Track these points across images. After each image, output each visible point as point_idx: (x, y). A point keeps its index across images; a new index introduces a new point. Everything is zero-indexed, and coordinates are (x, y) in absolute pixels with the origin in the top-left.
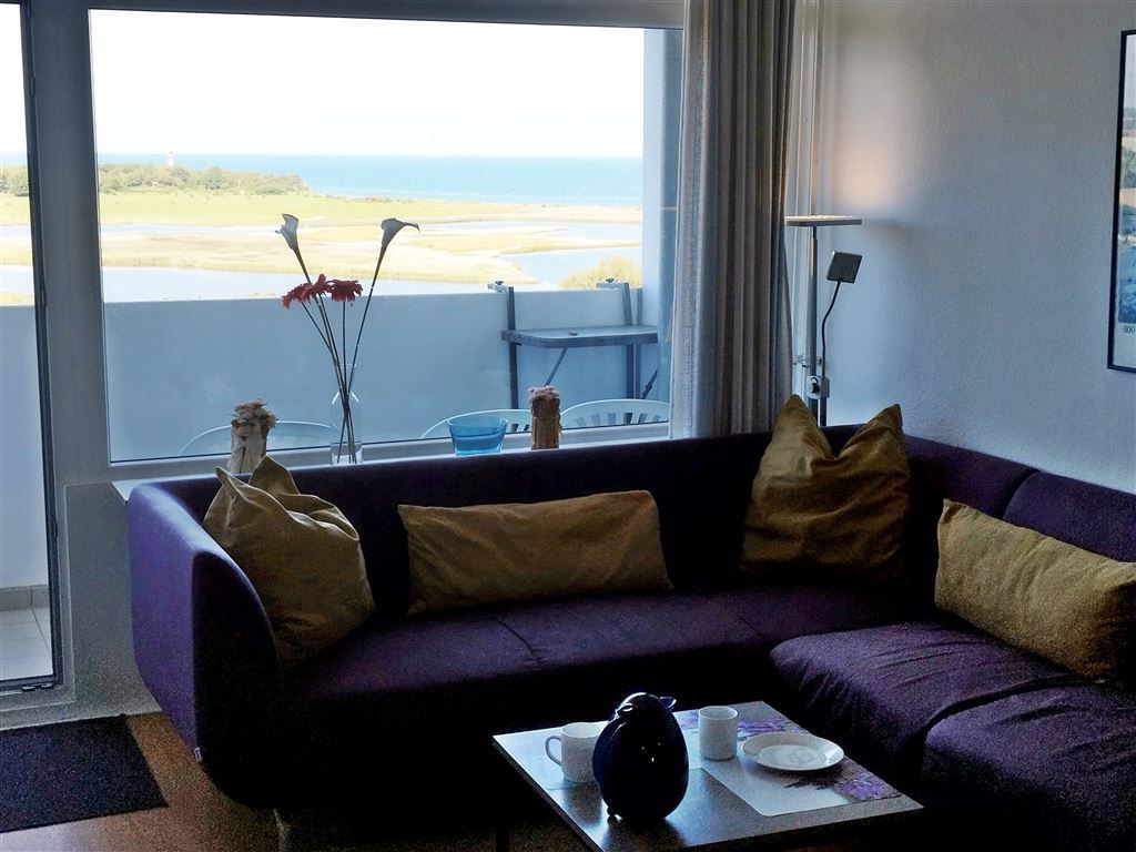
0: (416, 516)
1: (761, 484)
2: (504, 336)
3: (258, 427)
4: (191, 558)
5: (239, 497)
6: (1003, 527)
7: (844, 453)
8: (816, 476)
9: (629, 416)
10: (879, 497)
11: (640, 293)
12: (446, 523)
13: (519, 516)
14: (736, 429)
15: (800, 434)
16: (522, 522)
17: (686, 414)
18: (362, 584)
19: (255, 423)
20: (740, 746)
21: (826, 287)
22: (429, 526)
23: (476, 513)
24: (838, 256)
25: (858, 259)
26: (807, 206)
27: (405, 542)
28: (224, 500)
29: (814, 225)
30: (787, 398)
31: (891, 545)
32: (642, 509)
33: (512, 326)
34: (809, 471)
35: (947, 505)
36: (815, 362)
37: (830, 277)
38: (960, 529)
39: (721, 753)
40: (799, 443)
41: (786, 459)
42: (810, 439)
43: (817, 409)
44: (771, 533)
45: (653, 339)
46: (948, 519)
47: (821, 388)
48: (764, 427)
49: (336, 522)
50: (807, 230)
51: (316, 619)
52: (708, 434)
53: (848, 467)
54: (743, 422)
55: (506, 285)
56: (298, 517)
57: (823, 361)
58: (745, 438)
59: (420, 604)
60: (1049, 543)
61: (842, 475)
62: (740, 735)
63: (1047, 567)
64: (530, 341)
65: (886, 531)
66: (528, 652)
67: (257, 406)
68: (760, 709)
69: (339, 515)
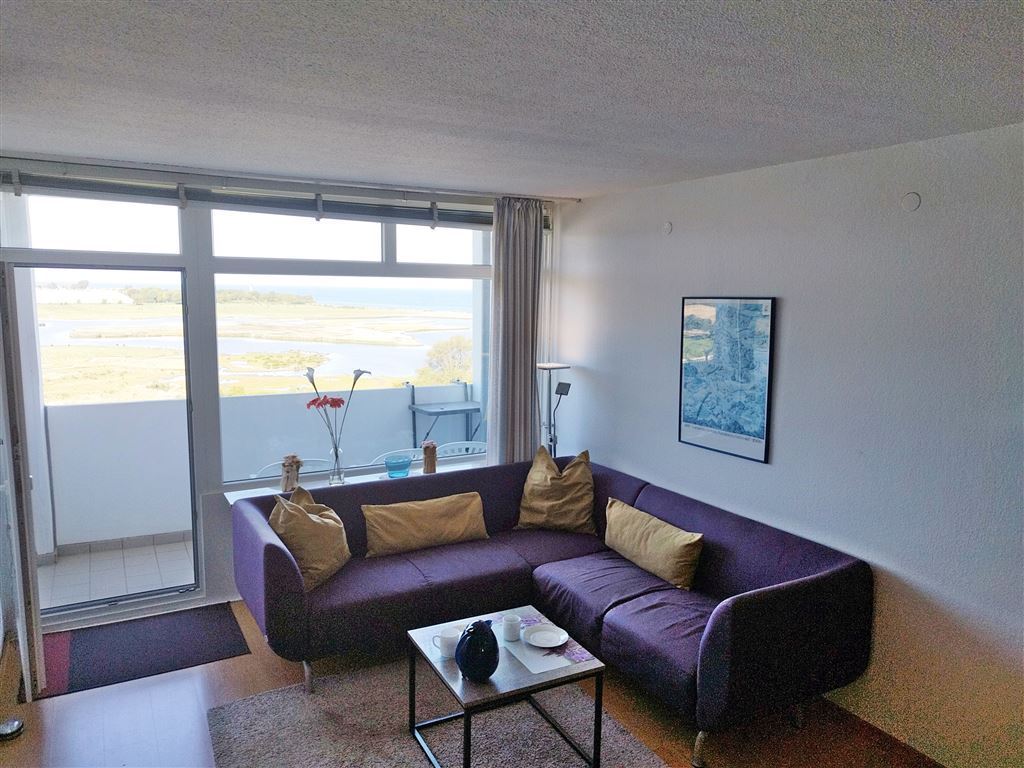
0: (371, 511)
1: (528, 488)
2: (410, 407)
3: (295, 466)
4: (263, 546)
5: (286, 510)
6: (635, 511)
7: (564, 474)
8: (552, 484)
9: (467, 450)
10: (579, 494)
11: (472, 387)
12: (384, 513)
13: (420, 508)
14: (516, 460)
15: (545, 465)
16: (420, 511)
17: (494, 454)
18: (343, 548)
19: (293, 465)
20: (522, 632)
21: (555, 398)
22: (376, 515)
23: (398, 508)
24: (560, 384)
25: (569, 385)
26: (546, 359)
27: (364, 524)
28: (279, 512)
29: (550, 369)
30: (539, 447)
31: (586, 515)
32: (474, 502)
33: (413, 403)
34: (549, 482)
35: (610, 500)
36: (551, 426)
37: (557, 393)
38: (617, 512)
39: (514, 639)
40: (544, 469)
41: (539, 476)
42: (549, 467)
43: (552, 449)
44: (531, 510)
45: (478, 410)
46: (611, 506)
47: (553, 440)
48: (529, 459)
49: (332, 519)
50: (546, 372)
51: (322, 567)
52: (503, 464)
53: (565, 481)
54: (519, 458)
55: (411, 384)
56: (314, 518)
57: (554, 425)
58: (519, 465)
59: (372, 552)
60: (655, 521)
61: (565, 484)
62: (522, 625)
63: (655, 532)
64: (422, 411)
65: (583, 509)
66: (422, 578)
67: (294, 457)
68: (530, 610)
69: (334, 515)
